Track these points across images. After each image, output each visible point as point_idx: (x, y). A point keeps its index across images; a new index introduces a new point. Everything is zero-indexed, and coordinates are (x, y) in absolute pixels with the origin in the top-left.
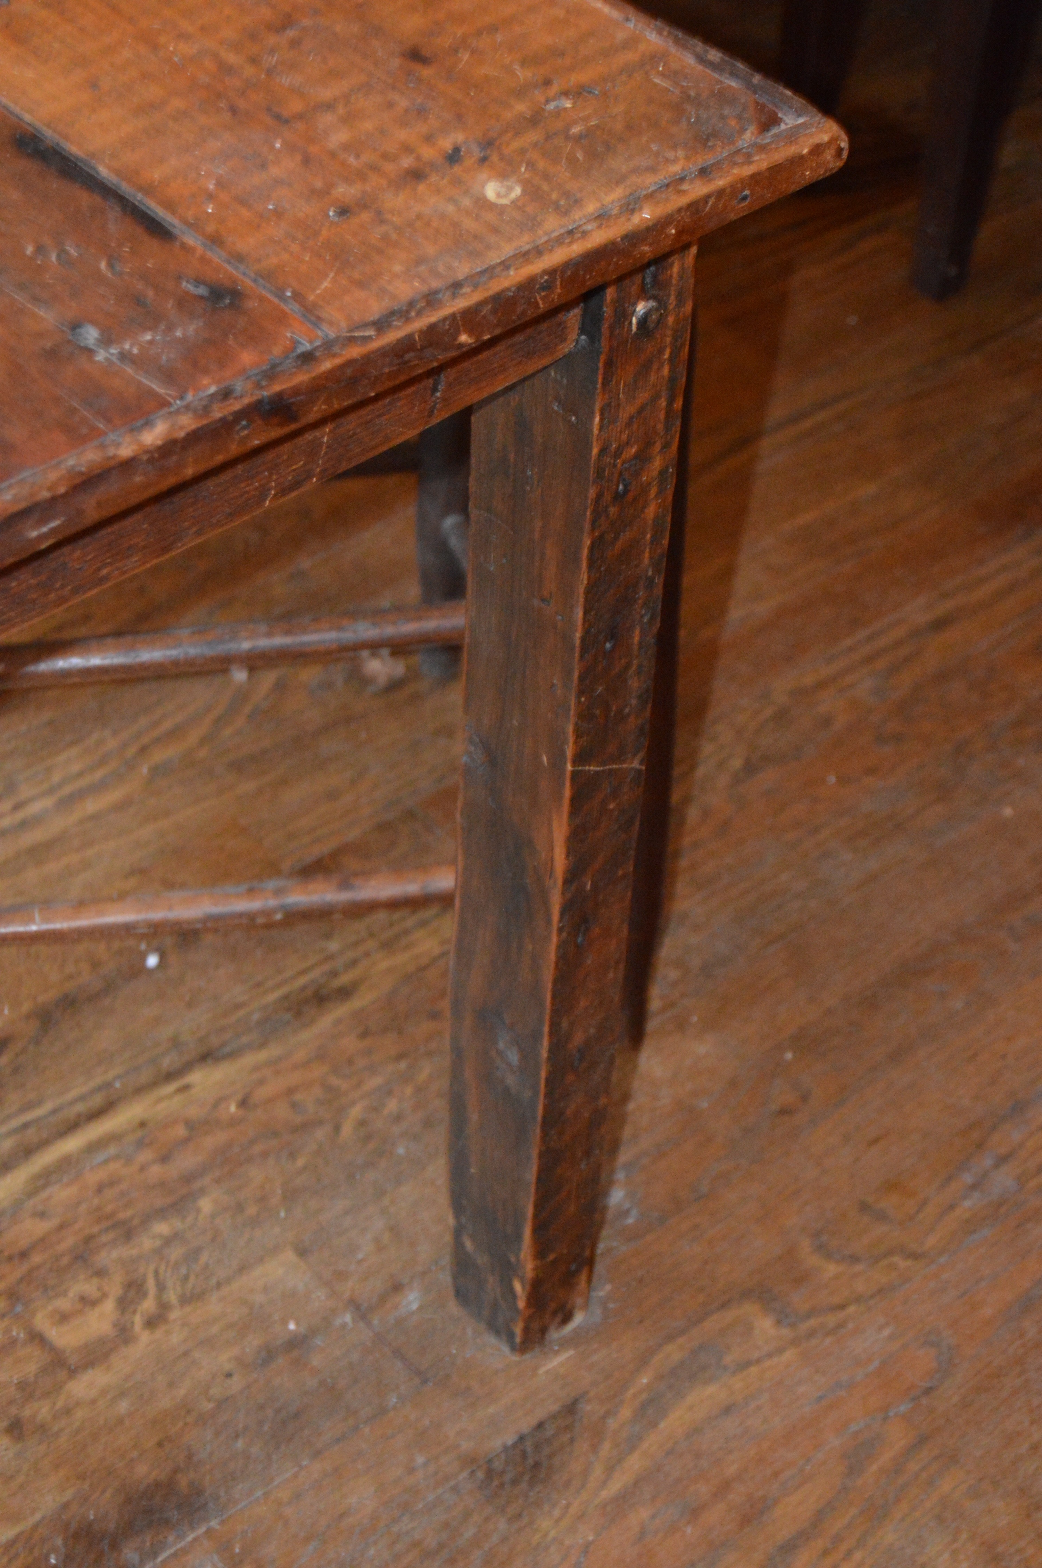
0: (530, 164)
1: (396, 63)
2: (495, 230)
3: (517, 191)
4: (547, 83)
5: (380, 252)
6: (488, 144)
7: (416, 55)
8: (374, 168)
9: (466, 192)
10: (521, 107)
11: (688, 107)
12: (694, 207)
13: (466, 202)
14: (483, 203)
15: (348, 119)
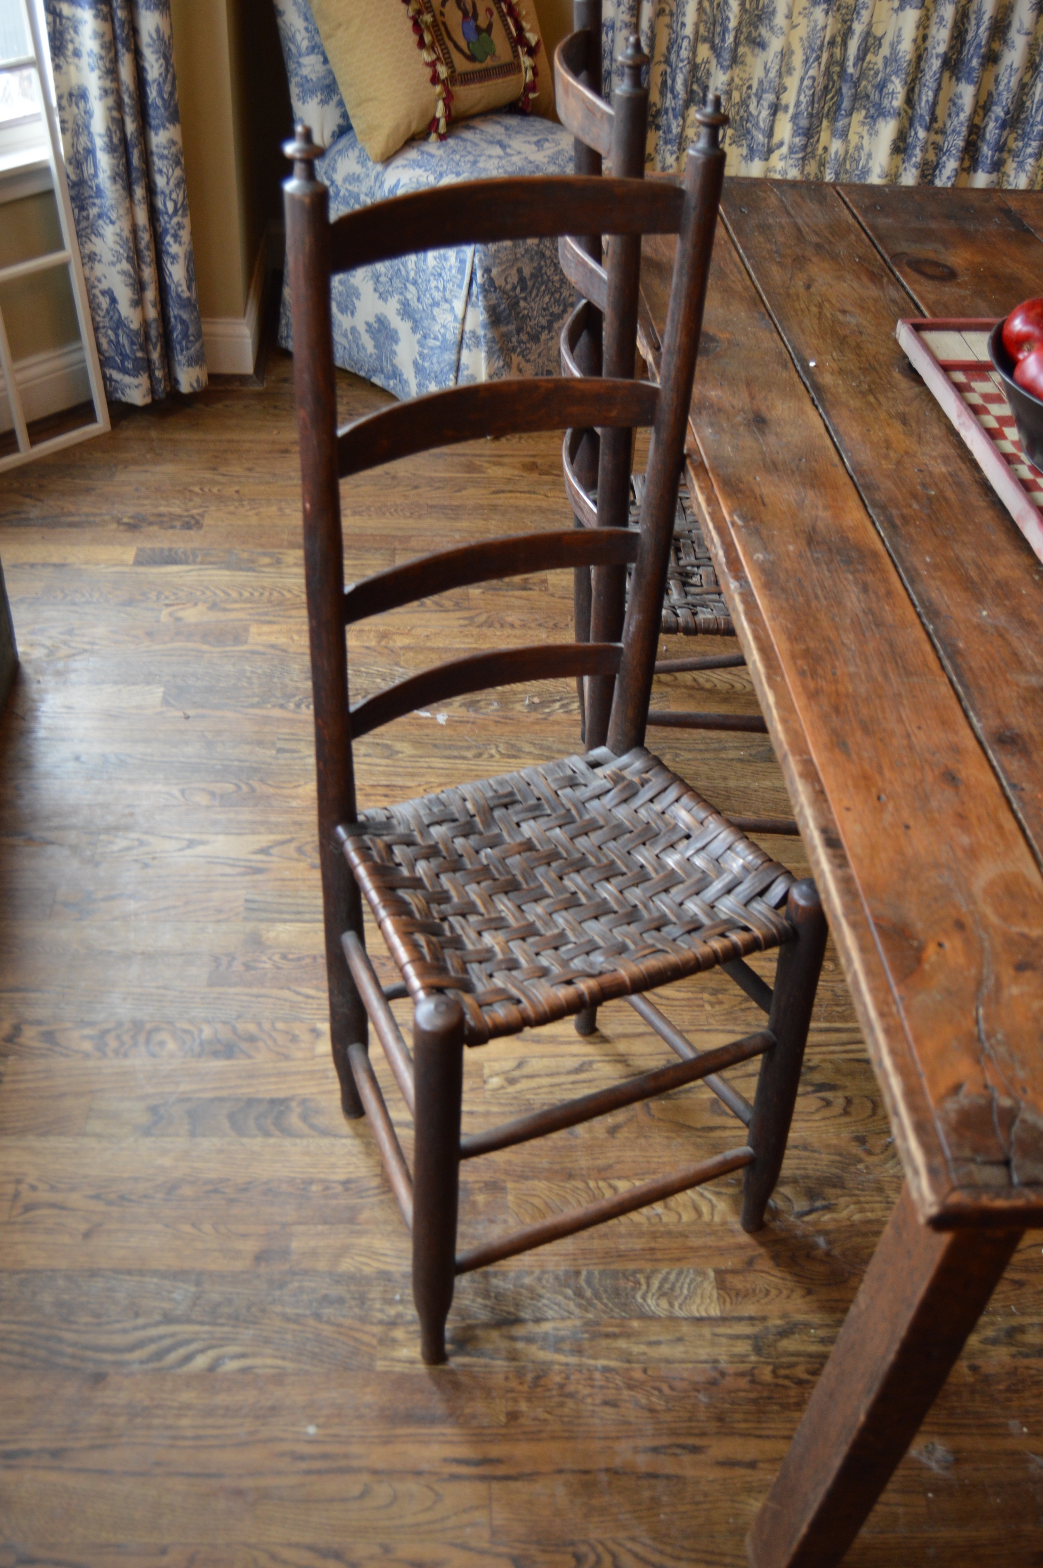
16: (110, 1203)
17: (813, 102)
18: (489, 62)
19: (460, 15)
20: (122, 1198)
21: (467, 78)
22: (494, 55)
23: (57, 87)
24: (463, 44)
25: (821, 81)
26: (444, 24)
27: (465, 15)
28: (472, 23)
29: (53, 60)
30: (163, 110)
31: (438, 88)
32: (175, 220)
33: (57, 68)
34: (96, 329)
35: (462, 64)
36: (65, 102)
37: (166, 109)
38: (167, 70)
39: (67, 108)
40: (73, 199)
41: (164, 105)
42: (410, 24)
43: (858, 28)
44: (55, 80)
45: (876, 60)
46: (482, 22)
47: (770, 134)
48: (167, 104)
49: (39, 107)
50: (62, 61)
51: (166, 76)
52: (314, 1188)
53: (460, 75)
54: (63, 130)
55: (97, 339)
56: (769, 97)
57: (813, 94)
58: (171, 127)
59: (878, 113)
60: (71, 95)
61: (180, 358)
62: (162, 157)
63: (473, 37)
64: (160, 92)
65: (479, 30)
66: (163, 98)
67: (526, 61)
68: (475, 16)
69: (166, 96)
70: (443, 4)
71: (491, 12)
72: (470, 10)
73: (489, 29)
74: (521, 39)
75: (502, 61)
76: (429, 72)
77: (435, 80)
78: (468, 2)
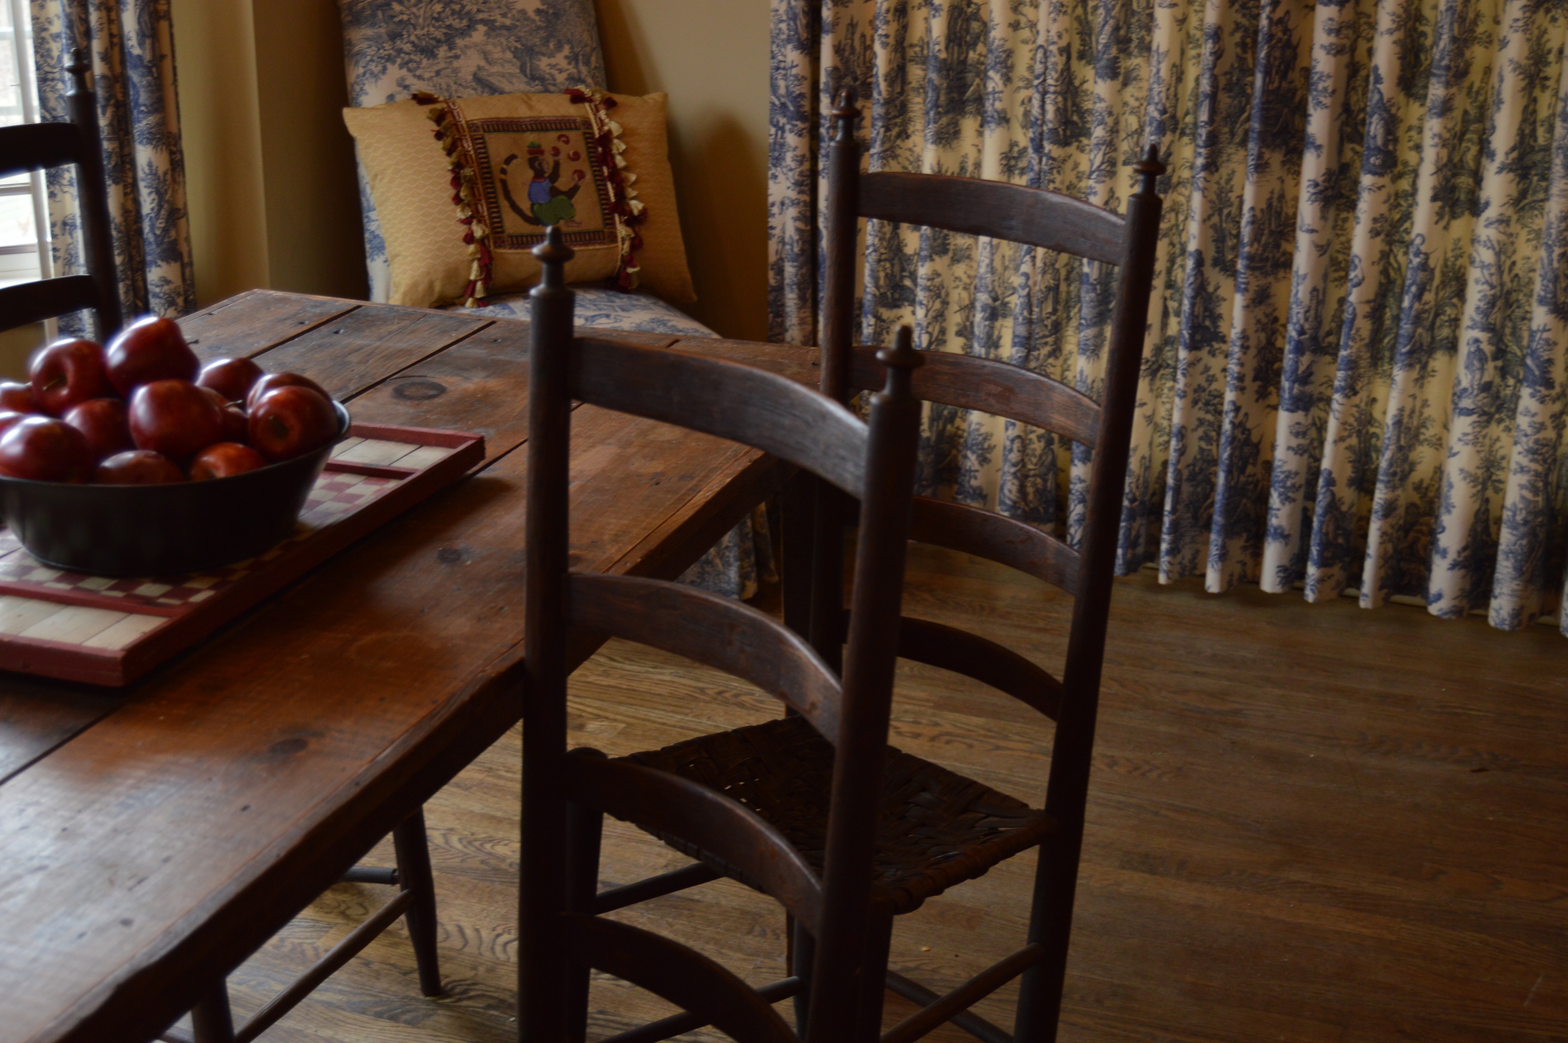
18: (561, 227)
19: (530, 174)
21: (520, 241)
22: (571, 219)
23: (51, 215)
24: (525, 204)
26: (504, 183)
27: (539, 174)
28: (546, 184)
29: (48, 187)
30: (154, 246)
31: (472, 248)
33: (52, 195)
35: (515, 225)
36: (57, 230)
37: (158, 245)
38: (160, 206)
39: (60, 237)
41: (156, 241)
42: (449, 176)
44: (50, 208)
46: (564, 182)
47: (992, 343)
48: (159, 242)
49: (31, 239)
51: (159, 211)
53: (511, 237)
54: (56, 259)
57: (1029, 295)
58: (163, 264)
60: (65, 224)
62: (156, 296)
63: (544, 198)
64: (152, 227)
65: (554, 192)
66: (155, 234)
67: (622, 231)
68: (555, 175)
69: (158, 232)
70: (508, 161)
71: (581, 175)
72: (548, 168)
73: (572, 192)
74: (621, 206)
75: (584, 227)
76: (463, 230)
77: (469, 239)
78: (548, 161)
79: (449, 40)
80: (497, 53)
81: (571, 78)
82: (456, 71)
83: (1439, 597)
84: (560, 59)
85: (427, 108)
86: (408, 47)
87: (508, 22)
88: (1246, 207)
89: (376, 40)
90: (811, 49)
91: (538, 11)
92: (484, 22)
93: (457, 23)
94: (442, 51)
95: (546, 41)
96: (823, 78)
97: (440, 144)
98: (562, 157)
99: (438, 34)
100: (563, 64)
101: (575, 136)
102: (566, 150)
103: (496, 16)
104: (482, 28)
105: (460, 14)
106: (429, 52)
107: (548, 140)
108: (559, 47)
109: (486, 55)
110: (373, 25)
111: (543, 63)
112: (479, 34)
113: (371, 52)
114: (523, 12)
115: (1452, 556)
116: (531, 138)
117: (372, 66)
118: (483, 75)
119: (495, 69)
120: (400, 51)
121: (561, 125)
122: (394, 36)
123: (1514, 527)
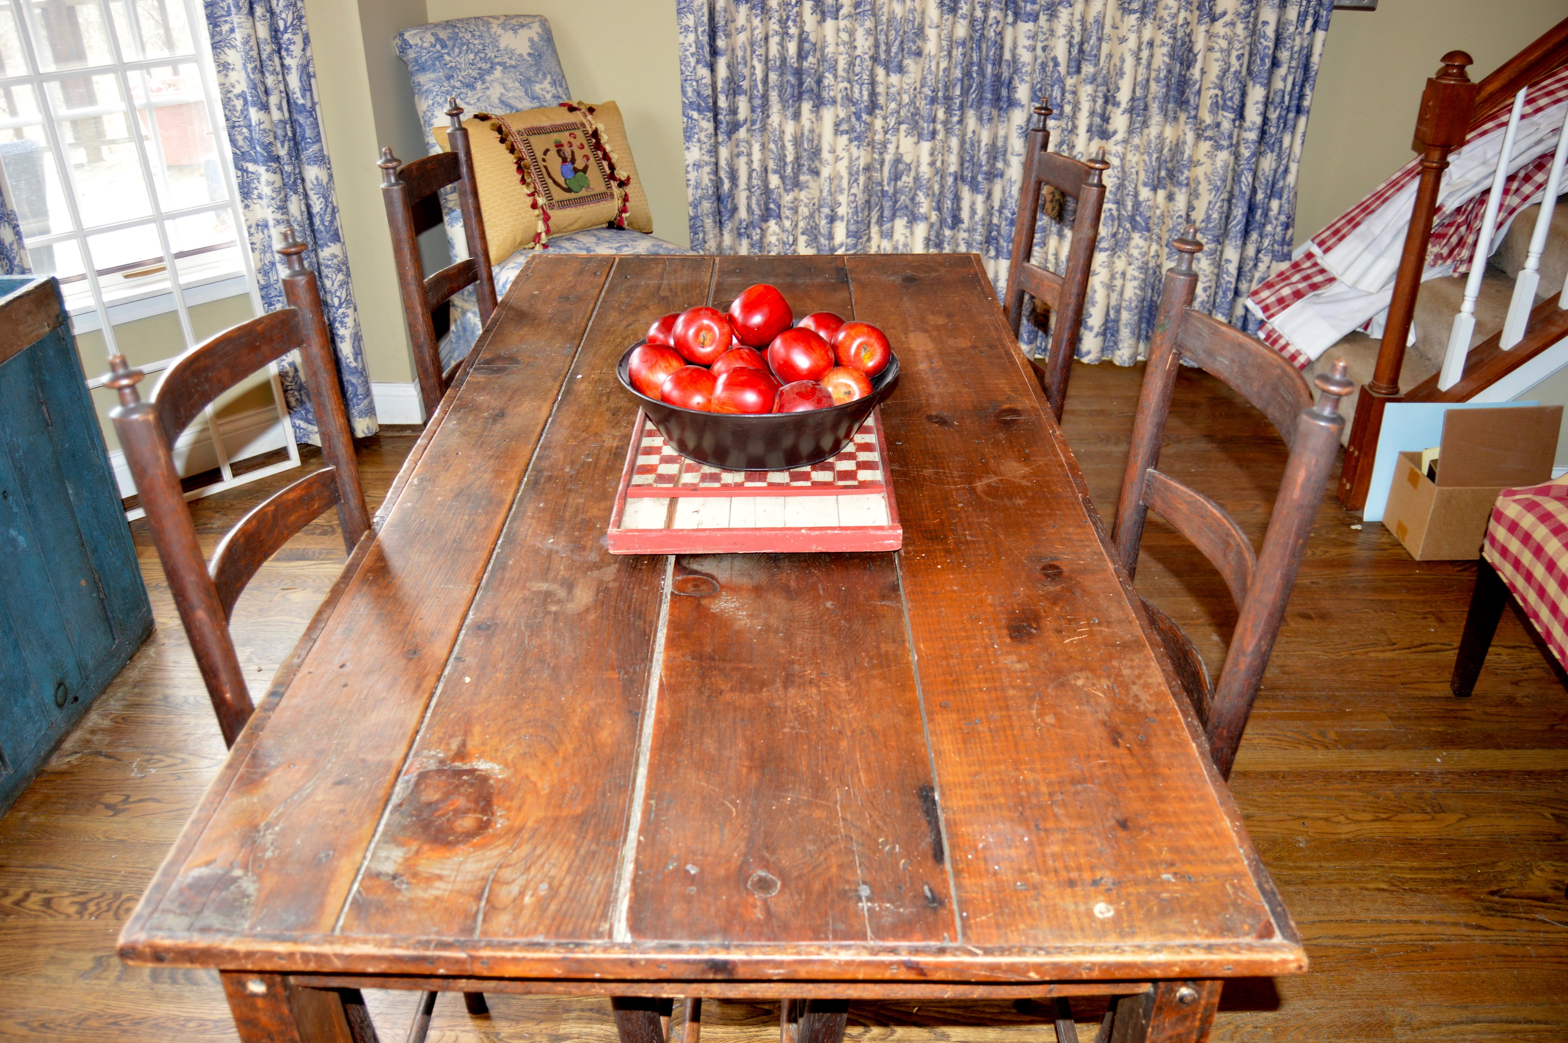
0: (1128, 902)
1: (1112, 822)
2: (1082, 929)
3: (1111, 914)
4: (1172, 864)
5: (1021, 914)
6: (1118, 883)
7: (1123, 824)
8: (1056, 871)
9: (1086, 903)
10: (1149, 872)
11: (1231, 909)
12: (1193, 964)
13: (1082, 908)
14: (1090, 914)
15: (1066, 841)
16: (33, 1029)
17: (857, 213)
18: (583, 193)
19: (560, 160)
20: (43, 1025)
21: (563, 204)
22: (588, 187)
23: (247, 221)
24: (561, 181)
25: (861, 198)
26: (546, 167)
27: (564, 160)
28: (570, 166)
29: (242, 202)
31: (537, 212)
32: (341, 311)
33: (246, 207)
34: (285, 391)
35: (558, 194)
36: (253, 231)
37: (328, 233)
38: (326, 206)
39: (255, 235)
40: (263, 297)
42: (515, 167)
43: (889, 157)
44: (245, 216)
45: (907, 180)
46: (580, 164)
47: (831, 237)
48: (328, 229)
49: (235, 236)
50: (249, 202)
51: (326, 210)
52: (191, 1025)
53: (557, 202)
54: (253, 250)
55: (286, 398)
56: (826, 211)
58: (332, 245)
59: (913, 219)
60: (257, 226)
61: (355, 411)
62: (327, 266)
63: (570, 175)
64: (322, 221)
65: (576, 170)
66: (325, 225)
67: (616, 190)
68: (573, 161)
69: (327, 224)
70: (545, 153)
71: (587, 158)
72: (569, 156)
73: (585, 170)
74: (612, 176)
75: (596, 192)
76: (530, 200)
77: (534, 206)
78: (567, 151)
79: (481, 77)
80: (510, 84)
81: (554, 96)
82: (489, 98)
83: (1089, 353)
84: (546, 84)
85: (488, 123)
86: (458, 84)
87: (513, 63)
88: (983, 144)
89: (437, 81)
90: (712, 68)
91: (529, 54)
92: (500, 64)
93: (484, 66)
94: (479, 85)
95: (537, 73)
96: (720, 84)
97: (503, 146)
98: (575, 148)
99: (475, 74)
100: (548, 87)
101: (579, 133)
102: (576, 143)
103: (506, 59)
104: (499, 68)
105: (485, 60)
106: (471, 86)
107: (564, 137)
108: (545, 76)
109: (504, 85)
110: (434, 71)
111: (537, 88)
112: (498, 72)
113: (436, 89)
114: (521, 55)
115: (1096, 329)
116: (555, 136)
117: (438, 99)
118: (504, 98)
119: (511, 94)
120: (454, 87)
121: (570, 127)
122: (449, 78)
123: (1129, 309)
